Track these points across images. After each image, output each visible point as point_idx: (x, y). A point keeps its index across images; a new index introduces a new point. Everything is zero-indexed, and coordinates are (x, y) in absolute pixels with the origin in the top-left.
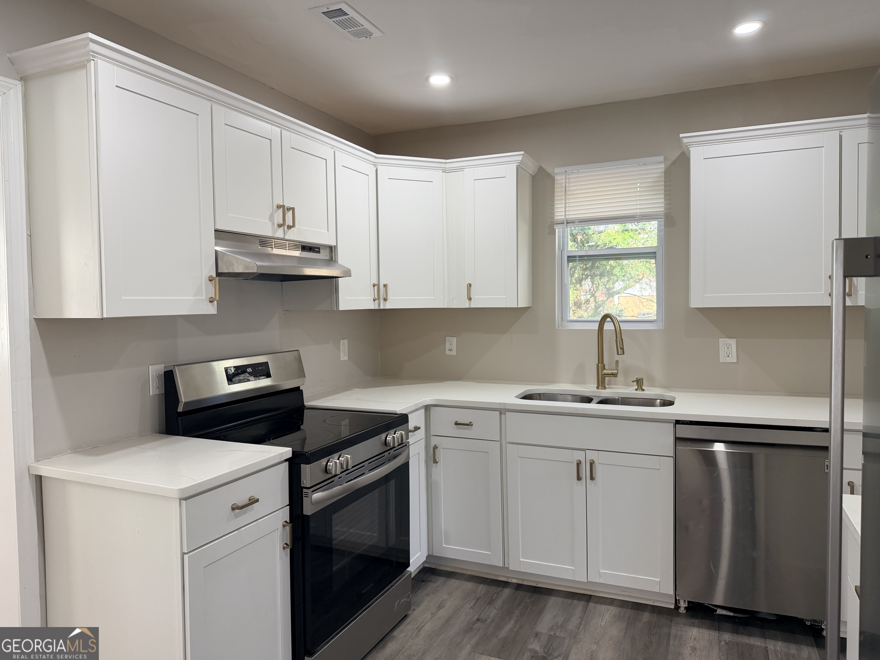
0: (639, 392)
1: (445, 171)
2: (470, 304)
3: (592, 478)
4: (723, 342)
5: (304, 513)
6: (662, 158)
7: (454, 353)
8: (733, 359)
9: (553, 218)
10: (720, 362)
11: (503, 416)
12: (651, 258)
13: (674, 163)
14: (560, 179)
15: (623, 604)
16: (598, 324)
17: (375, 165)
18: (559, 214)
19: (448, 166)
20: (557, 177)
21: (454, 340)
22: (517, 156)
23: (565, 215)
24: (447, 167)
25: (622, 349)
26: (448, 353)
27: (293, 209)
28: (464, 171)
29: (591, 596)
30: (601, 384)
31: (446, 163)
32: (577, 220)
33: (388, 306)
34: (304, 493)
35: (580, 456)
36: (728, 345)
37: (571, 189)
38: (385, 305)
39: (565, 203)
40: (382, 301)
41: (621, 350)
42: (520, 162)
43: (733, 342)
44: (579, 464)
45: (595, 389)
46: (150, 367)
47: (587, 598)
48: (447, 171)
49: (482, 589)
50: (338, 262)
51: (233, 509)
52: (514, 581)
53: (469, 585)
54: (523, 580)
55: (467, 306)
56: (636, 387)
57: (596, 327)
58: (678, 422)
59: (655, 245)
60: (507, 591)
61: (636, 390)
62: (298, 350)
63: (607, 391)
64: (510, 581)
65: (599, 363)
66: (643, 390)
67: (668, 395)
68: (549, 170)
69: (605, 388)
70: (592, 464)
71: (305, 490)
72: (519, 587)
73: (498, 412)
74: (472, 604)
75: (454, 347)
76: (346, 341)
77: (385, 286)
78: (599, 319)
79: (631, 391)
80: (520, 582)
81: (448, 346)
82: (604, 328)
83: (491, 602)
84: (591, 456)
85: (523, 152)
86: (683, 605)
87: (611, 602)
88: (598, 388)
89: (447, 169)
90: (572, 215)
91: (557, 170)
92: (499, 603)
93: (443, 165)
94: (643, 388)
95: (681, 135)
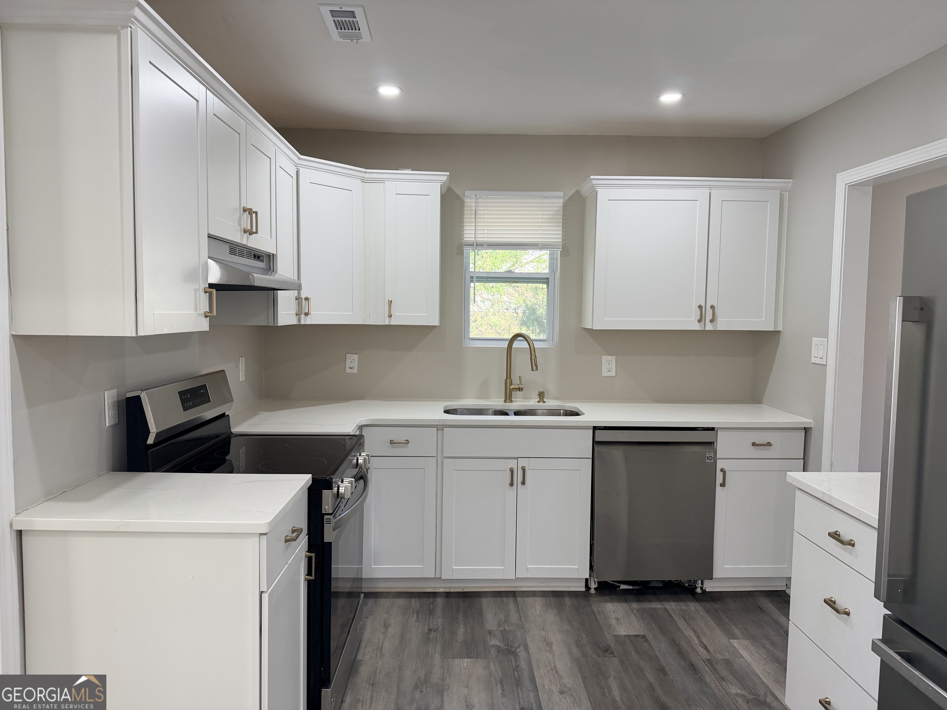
0: (541, 404)
1: (363, 181)
2: (390, 321)
3: (523, 483)
4: (606, 359)
5: (325, 541)
6: (561, 194)
7: (355, 371)
8: (613, 373)
9: (463, 239)
10: (603, 376)
11: (439, 432)
12: (543, 283)
13: (570, 199)
14: (470, 202)
15: (544, 594)
16: (508, 342)
17: (296, 164)
18: (469, 235)
19: (367, 176)
20: (466, 200)
21: (356, 357)
22: (443, 177)
23: (475, 237)
24: (365, 177)
25: (536, 365)
26: (348, 370)
27: (256, 213)
28: (385, 183)
29: (514, 592)
30: (508, 398)
31: (366, 172)
32: (486, 243)
33: (308, 321)
34: (325, 520)
35: (512, 464)
36: (609, 361)
37: (479, 213)
38: (305, 320)
39: (475, 226)
40: (303, 316)
41: (534, 366)
42: (444, 182)
43: (613, 359)
44: (512, 471)
45: (503, 403)
46: (106, 392)
47: (513, 594)
48: (365, 181)
49: (415, 603)
50: (277, 272)
51: (286, 541)
52: (442, 590)
53: (401, 602)
54: (450, 588)
55: (387, 323)
56: (539, 400)
57: (505, 345)
58: (595, 428)
59: (547, 271)
60: (440, 601)
61: (538, 402)
62: (223, 371)
63: (513, 404)
64: (437, 591)
65: (507, 378)
66: (544, 402)
67: (570, 405)
68: (458, 191)
69: (511, 401)
70: (524, 469)
71: (326, 517)
72: (448, 595)
73: (436, 429)
74: (415, 618)
75: (356, 365)
76: (243, 358)
77: (307, 299)
78: (509, 337)
79: (532, 403)
80: (447, 590)
81: (348, 364)
82: (513, 347)
83: (431, 613)
84: (523, 463)
85: (448, 173)
86: (593, 585)
87: (534, 594)
88: (505, 401)
89: (365, 179)
90: (482, 238)
91: (467, 193)
92: (439, 612)
93: (363, 175)
94: (544, 400)
95: (592, 177)
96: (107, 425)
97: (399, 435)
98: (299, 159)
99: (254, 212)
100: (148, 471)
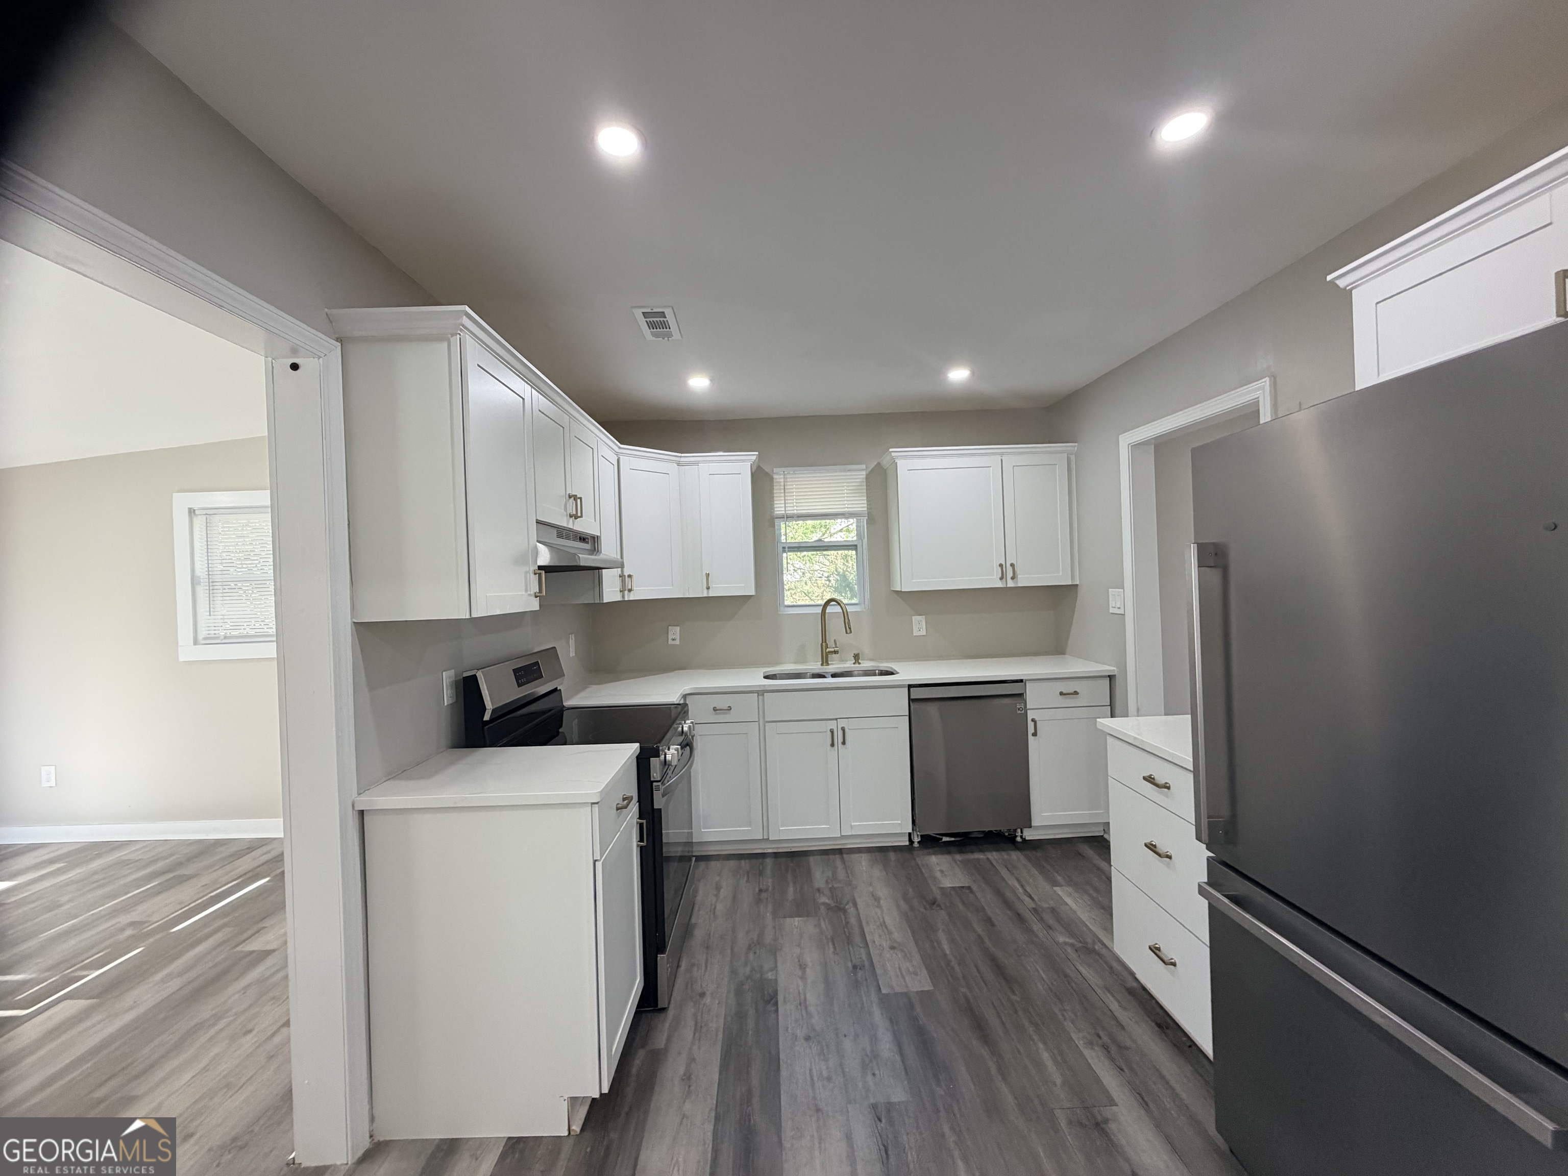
0: (857, 665)
1: (679, 464)
2: (708, 593)
3: (844, 743)
4: (916, 619)
5: (655, 807)
6: (864, 466)
7: (677, 642)
8: (923, 632)
9: (773, 512)
10: (914, 635)
11: (760, 697)
12: (852, 550)
13: (873, 470)
14: (778, 478)
15: (869, 850)
16: (822, 607)
17: (617, 454)
18: (779, 508)
19: (682, 459)
20: (775, 477)
21: (678, 629)
22: (752, 456)
23: (785, 510)
24: (680, 460)
25: (850, 628)
26: (670, 642)
27: (581, 498)
28: (698, 465)
29: (841, 849)
30: (825, 661)
31: (681, 457)
32: (796, 515)
33: (632, 597)
34: (654, 787)
35: (832, 725)
36: (919, 621)
37: (788, 488)
38: (629, 596)
39: (785, 500)
40: (626, 592)
41: (848, 629)
42: (754, 461)
43: (922, 619)
44: (832, 731)
45: (820, 667)
46: (444, 673)
47: (840, 852)
49: (745, 864)
50: (601, 552)
51: (618, 809)
52: (770, 851)
53: (732, 863)
54: (778, 848)
55: (705, 595)
56: (854, 661)
57: (819, 610)
58: (910, 686)
59: (855, 539)
60: (769, 862)
61: (854, 663)
62: (555, 647)
63: (830, 667)
64: (765, 851)
65: (822, 642)
66: (859, 663)
67: (885, 666)
68: (767, 469)
69: (828, 664)
70: (843, 730)
71: (655, 784)
72: (776, 855)
73: (757, 694)
74: (745, 879)
75: (677, 636)
76: (573, 635)
77: (630, 576)
78: (823, 603)
79: (849, 665)
80: (775, 851)
81: (671, 636)
82: (827, 611)
83: (761, 873)
84: (842, 723)
85: (757, 453)
86: (916, 839)
87: (859, 850)
88: (822, 665)
89: (681, 463)
90: (791, 510)
91: (775, 470)
92: (768, 872)
94: (859, 661)
95: (891, 450)
96: (446, 704)
97: (721, 702)
98: (620, 448)
99: (579, 498)
100: (485, 746)
